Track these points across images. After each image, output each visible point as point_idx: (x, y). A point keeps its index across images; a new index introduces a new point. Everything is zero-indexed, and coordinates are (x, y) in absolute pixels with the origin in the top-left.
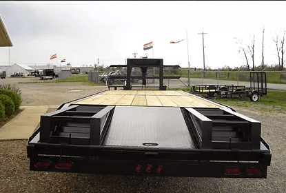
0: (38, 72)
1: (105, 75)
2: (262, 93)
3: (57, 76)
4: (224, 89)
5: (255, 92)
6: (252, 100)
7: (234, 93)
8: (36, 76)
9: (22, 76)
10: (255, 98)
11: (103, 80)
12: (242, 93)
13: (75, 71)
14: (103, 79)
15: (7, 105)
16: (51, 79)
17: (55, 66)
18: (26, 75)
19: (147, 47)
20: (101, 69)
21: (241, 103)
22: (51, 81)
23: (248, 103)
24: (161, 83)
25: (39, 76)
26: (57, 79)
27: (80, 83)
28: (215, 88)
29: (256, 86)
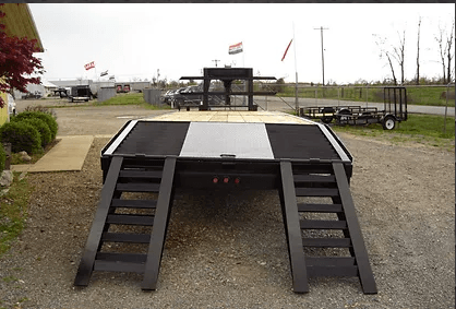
0: (65, 91)
1: (169, 94)
2: (400, 118)
3: (95, 97)
4: (346, 112)
5: (390, 117)
6: (385, 128)
7: (360, 118)
8: (62, 97)
9: (39, 97)
10: (390, 125)
11: (167, 101)
12: (371, 117)
13: (123, 88)
14: (166, 99)
15: (42, 131)
16: (86, 100)
17: (90, 81)
18: (46, 96)
19: (236, 50)
20: (163, 85)
21: (369, 131)
22: (87, 103)
23: (378, 132)
24: (251, 100)
25: (67, 97)
26: (96, 100)
27: (131, 107)
28: (332, 111)
29: (393, 108)
